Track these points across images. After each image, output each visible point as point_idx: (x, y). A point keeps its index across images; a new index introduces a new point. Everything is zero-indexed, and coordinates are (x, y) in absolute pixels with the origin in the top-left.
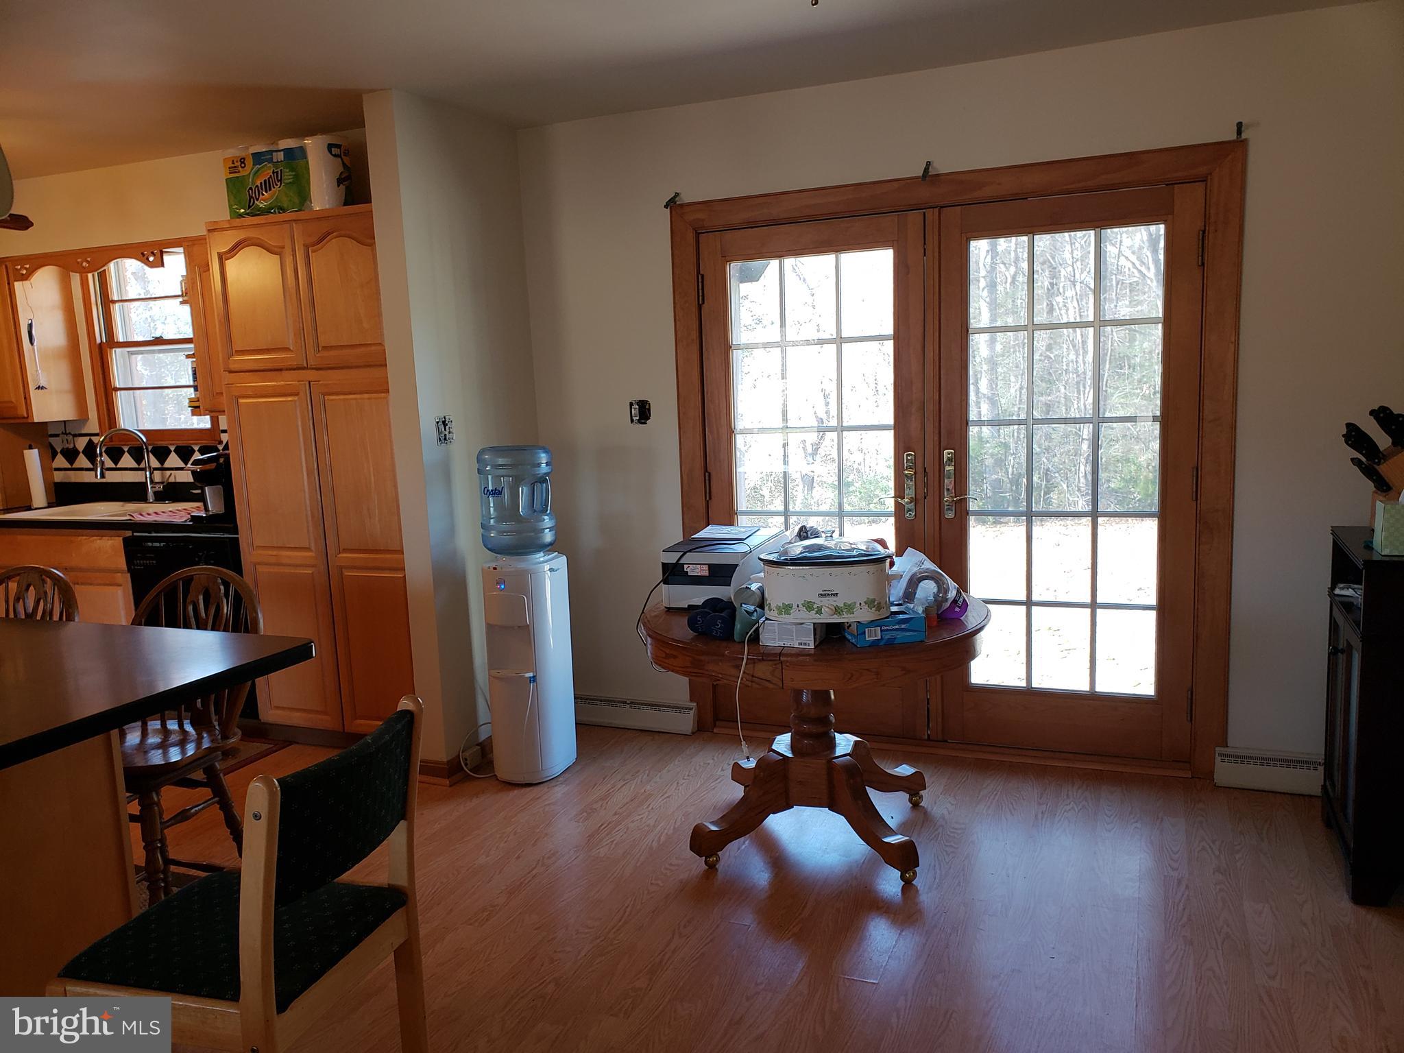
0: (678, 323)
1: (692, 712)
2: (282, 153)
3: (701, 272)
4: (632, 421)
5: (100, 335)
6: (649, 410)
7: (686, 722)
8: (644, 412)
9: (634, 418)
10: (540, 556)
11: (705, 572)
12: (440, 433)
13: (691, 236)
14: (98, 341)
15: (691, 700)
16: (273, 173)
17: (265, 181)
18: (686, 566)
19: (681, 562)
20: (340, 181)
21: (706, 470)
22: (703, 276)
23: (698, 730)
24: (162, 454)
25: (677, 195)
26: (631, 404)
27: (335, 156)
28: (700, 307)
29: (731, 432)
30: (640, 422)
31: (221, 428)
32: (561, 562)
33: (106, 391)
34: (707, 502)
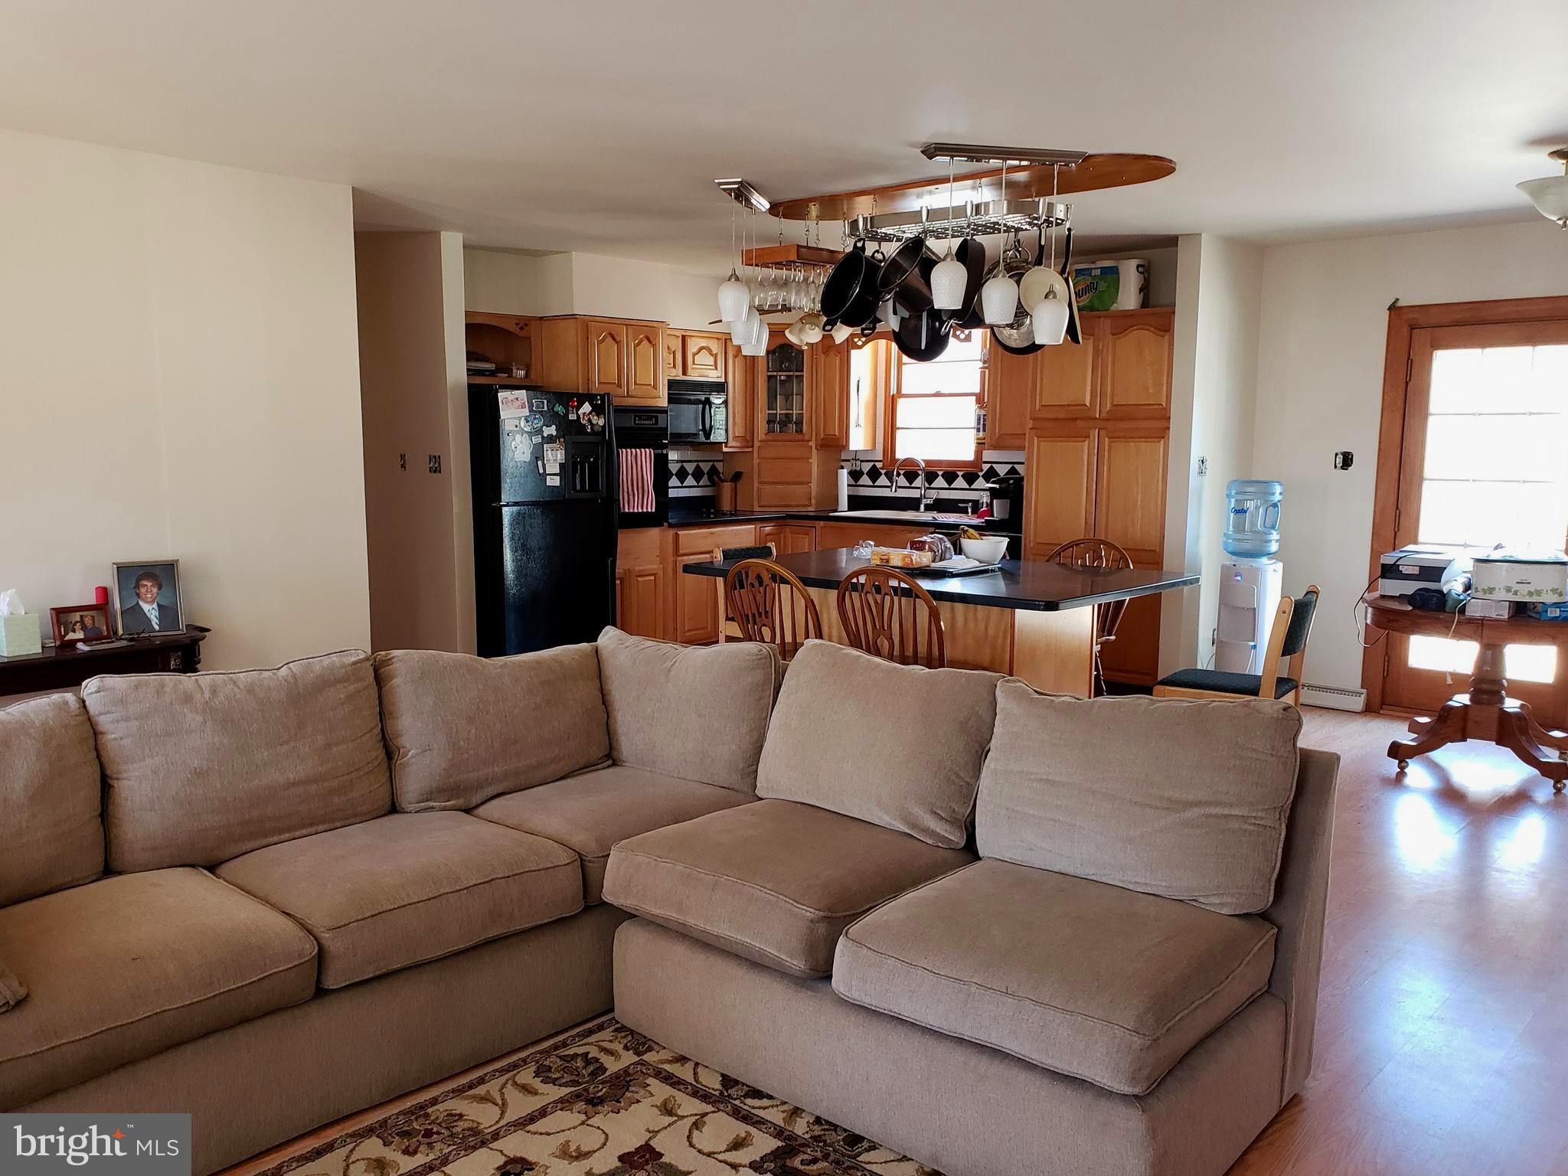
0: (1386, 393)
1: (1363, 696)
2: (1099, 270)
3: (1411, 357)
4: (1336, 467)
5: (893, 390)
6: (1352, 459)
7: (1359, 703)
8: (1347, 460)
9: (1338, 465)
10: (1264, 560)
11: (1416, 571)
12: (1200, 467)
13: (1406, 330)
14: (892, 393)
15: (1362, 687)
16: (1091, 283)
17: (1083, 289)
18: (1401, 567)
19: (1398, 563)
20: (1141, 290)
21: (1397, 508)
22: (1412, 360)
23: (1366, 711)
24: (931, 477)
25: (1397, 300)
26: (1337, 454)
27: (1140, 273)
28: (1407, 383)
29: (1421, 479)
30: (1342, 468)
31: (984, 460)
32: (1280, 566)
33: (891, 428)
34: (1395, 533)
